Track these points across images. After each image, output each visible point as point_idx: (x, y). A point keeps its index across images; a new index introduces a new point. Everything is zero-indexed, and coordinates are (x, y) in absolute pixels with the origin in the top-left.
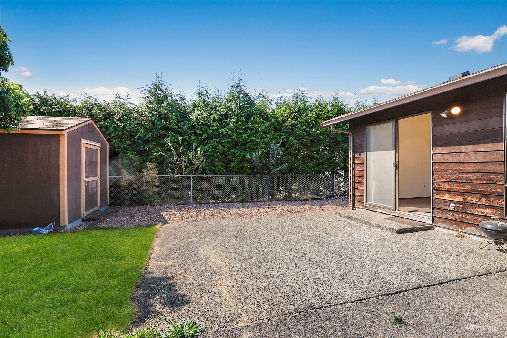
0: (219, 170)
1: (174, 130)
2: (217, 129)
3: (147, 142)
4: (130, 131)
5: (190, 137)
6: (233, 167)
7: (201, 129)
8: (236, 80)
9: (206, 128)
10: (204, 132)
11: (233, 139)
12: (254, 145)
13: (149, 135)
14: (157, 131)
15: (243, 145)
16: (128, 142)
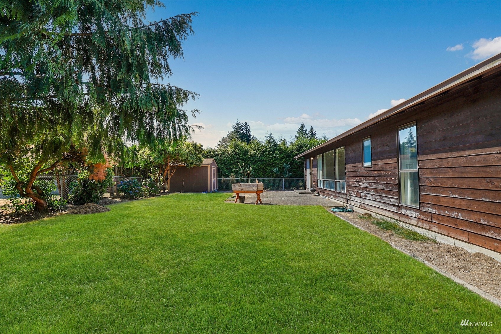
0: (261, 176)
1: (241, 159)
2: (260, 158)
3: (231, 165)
4: (224, 160)
5: (248, 162)
6: (267, 175)
7: (253, 158)
8: (269, 133)
9: (255, 158)
10: (254, 159)
11: (267, 162)
12: (277, 164)
13: (232, 162)
14: (235, 160)
15: (271, 164)
16: (224, 165)
